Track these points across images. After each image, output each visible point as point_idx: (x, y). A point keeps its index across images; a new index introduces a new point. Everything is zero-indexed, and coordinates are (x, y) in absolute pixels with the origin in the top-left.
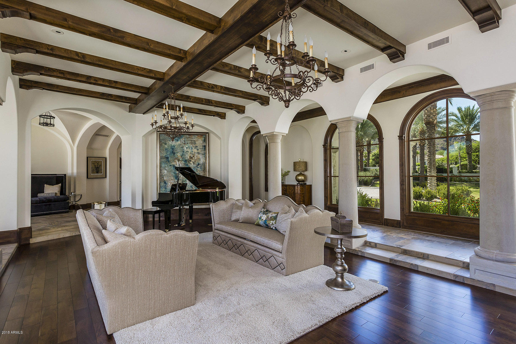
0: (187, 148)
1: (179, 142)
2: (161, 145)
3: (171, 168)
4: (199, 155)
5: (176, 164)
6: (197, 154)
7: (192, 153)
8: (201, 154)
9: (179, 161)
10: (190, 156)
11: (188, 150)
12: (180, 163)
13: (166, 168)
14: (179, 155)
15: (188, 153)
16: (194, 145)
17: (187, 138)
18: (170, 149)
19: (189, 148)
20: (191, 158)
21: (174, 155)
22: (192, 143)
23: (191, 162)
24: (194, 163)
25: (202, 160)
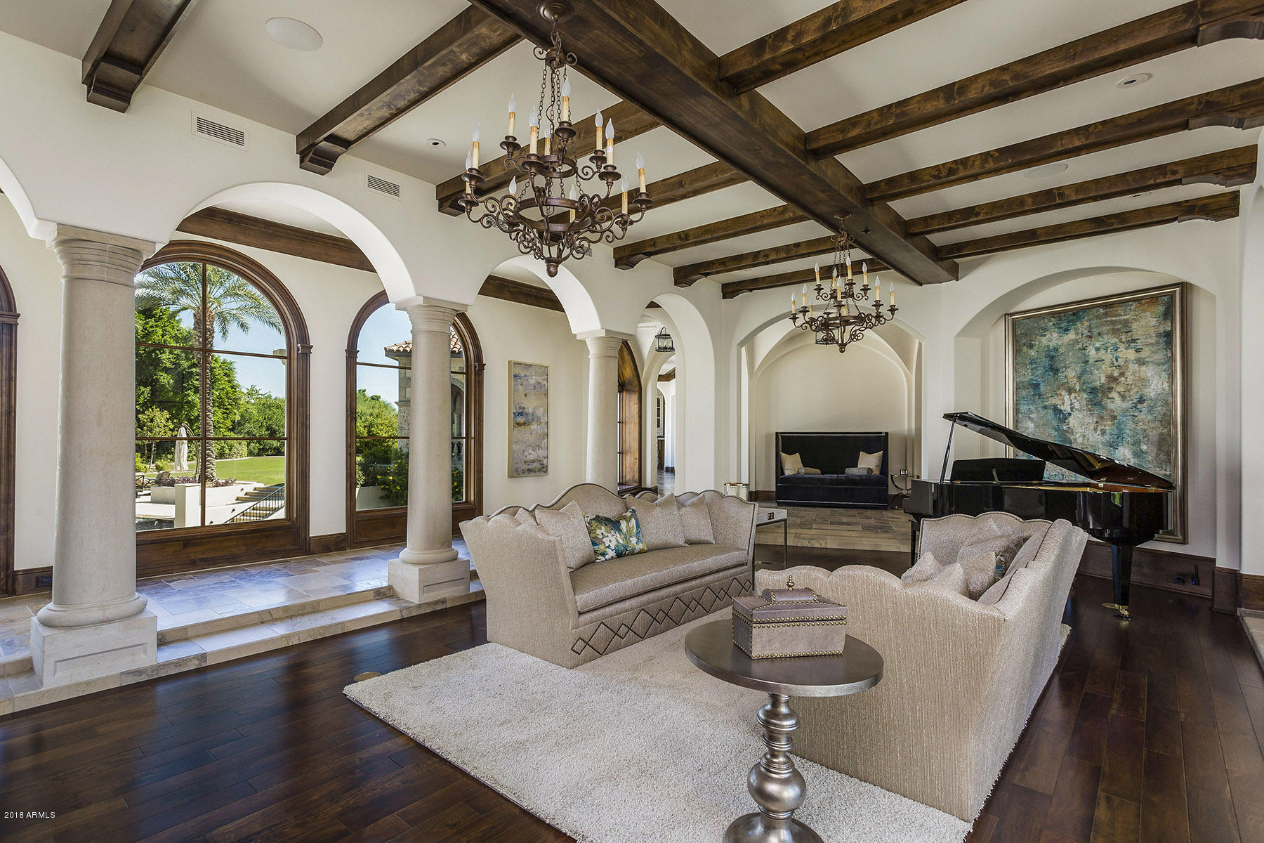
0: (1097, 349)
1: (1072, 335)
2: (1017, 351)
3: (1047, 413)
4: (1143, 368)
5: (1063, 404)
6: (1137, 365)
7: (1116, 364)
8: (1150, 364)
9: (1070, 394)
10: (1109, 372)
11: (1102, 353)
12: (1076, 398)
13: (1032, 416)
14: (1071, 374)
15: (1103, 366)
16: (1123, 337)
17: (1098, 317)
18: (1044, 359)
19: (1106, 349)
20: (1113, 379)
21: (1056, 377)
22: (1115, 332)
23: (1114, 395)
24: (1123, 397)
25: (1155, 382)
